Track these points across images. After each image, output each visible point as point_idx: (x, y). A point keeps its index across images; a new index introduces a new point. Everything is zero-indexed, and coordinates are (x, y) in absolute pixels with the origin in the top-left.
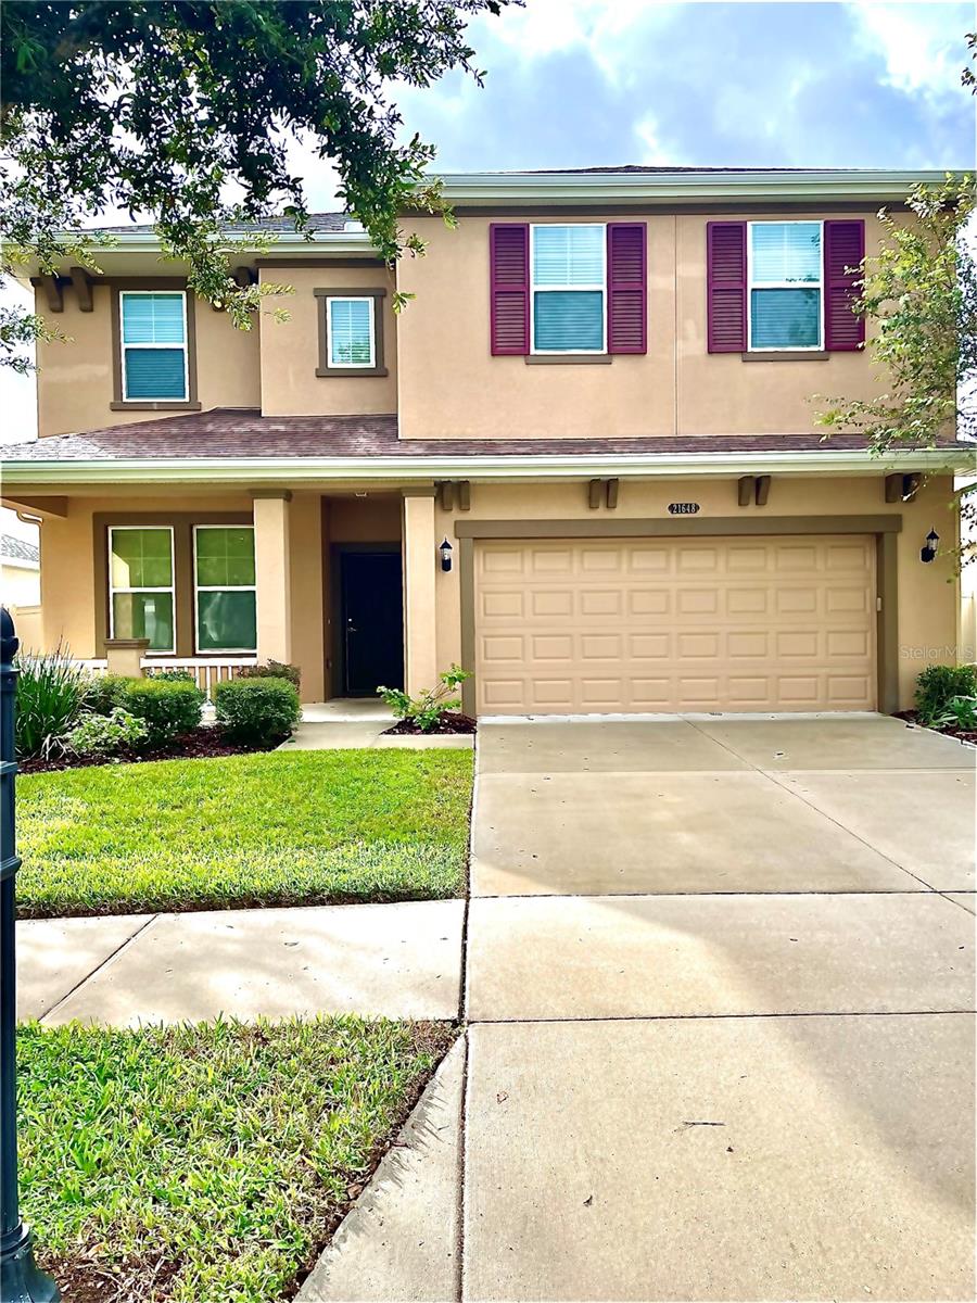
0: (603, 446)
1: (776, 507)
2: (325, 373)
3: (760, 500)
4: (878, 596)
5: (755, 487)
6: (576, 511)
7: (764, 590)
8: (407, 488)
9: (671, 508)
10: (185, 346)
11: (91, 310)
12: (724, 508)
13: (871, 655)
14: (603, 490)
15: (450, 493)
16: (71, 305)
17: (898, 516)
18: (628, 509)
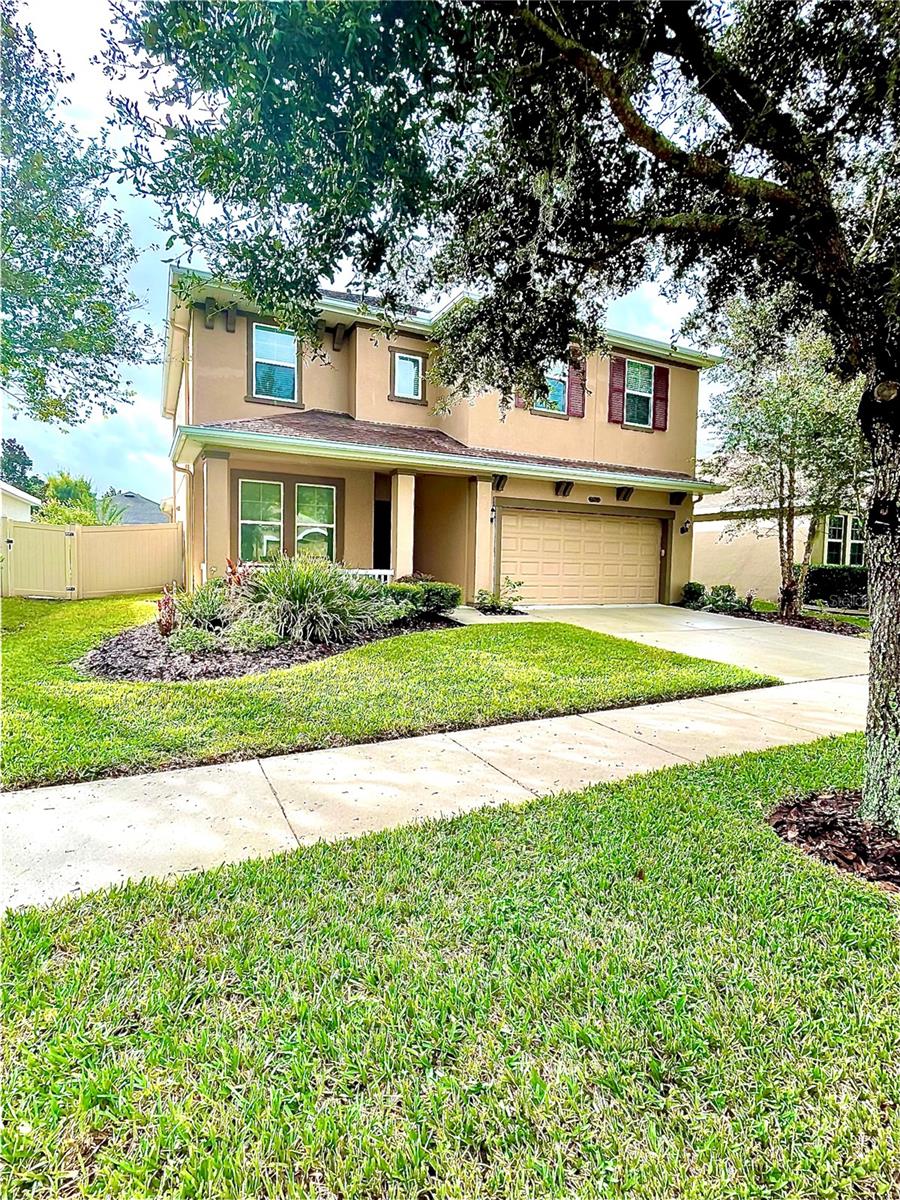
0: (566, 464)
1: (632, 503)
2: (392, 398)
3: (625, 498)
4: (662, 549)
5: (623, 492)
6: (550, 496)
8: (480, 476)
9: (590, 499)
10: (295, 366)
11: (233, 332)
12: (609, 501)
13: (657, 577)
14: (563, 487)
15: (499, 481)
16: (219, 326)
17: (674, 512)
18: (572, 498)
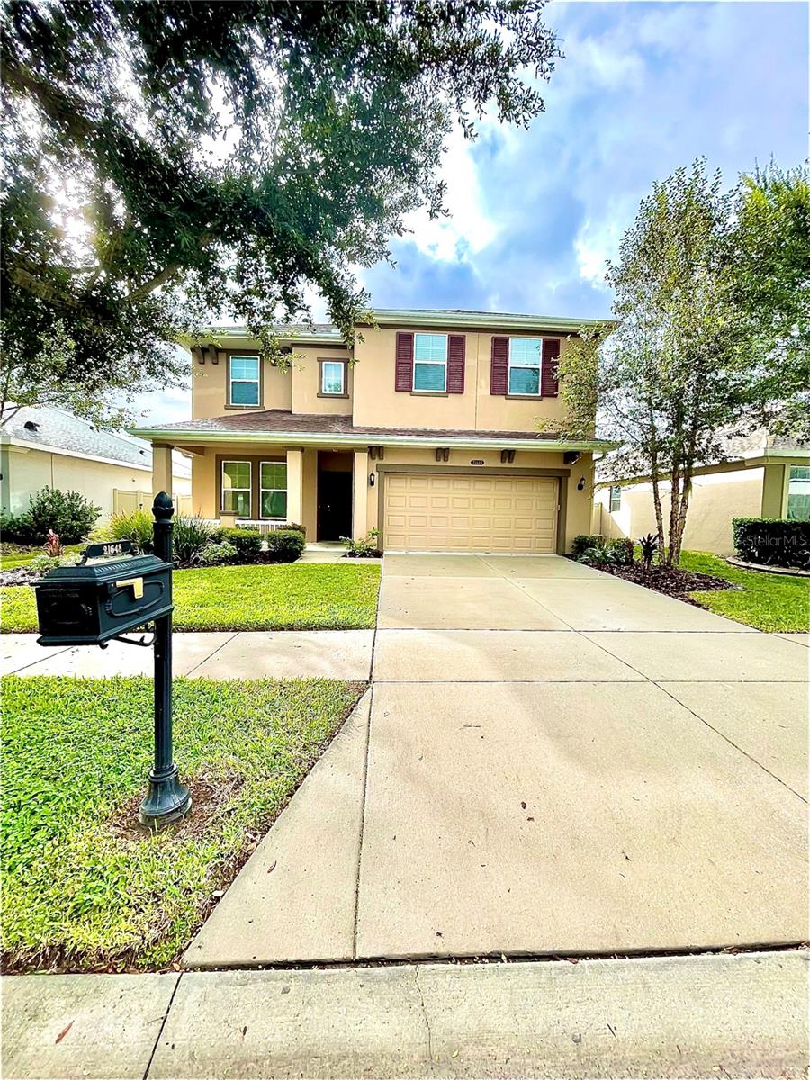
1: (517, 464)
2: (321, 395)
3: (511, 461)
4: (559, 504)
5: (508, 454)
6: (431, 461)
7: (510, 500)
8: (356, 448)
9: (472, 462)
10: (258, 381)
11: (217, 363)
12: (495, 463)
13: (555, 529)
14: (442, 453)
15: (375, 451)
16: (208, 361)
17: (569, 470)
18: (453, 462)
